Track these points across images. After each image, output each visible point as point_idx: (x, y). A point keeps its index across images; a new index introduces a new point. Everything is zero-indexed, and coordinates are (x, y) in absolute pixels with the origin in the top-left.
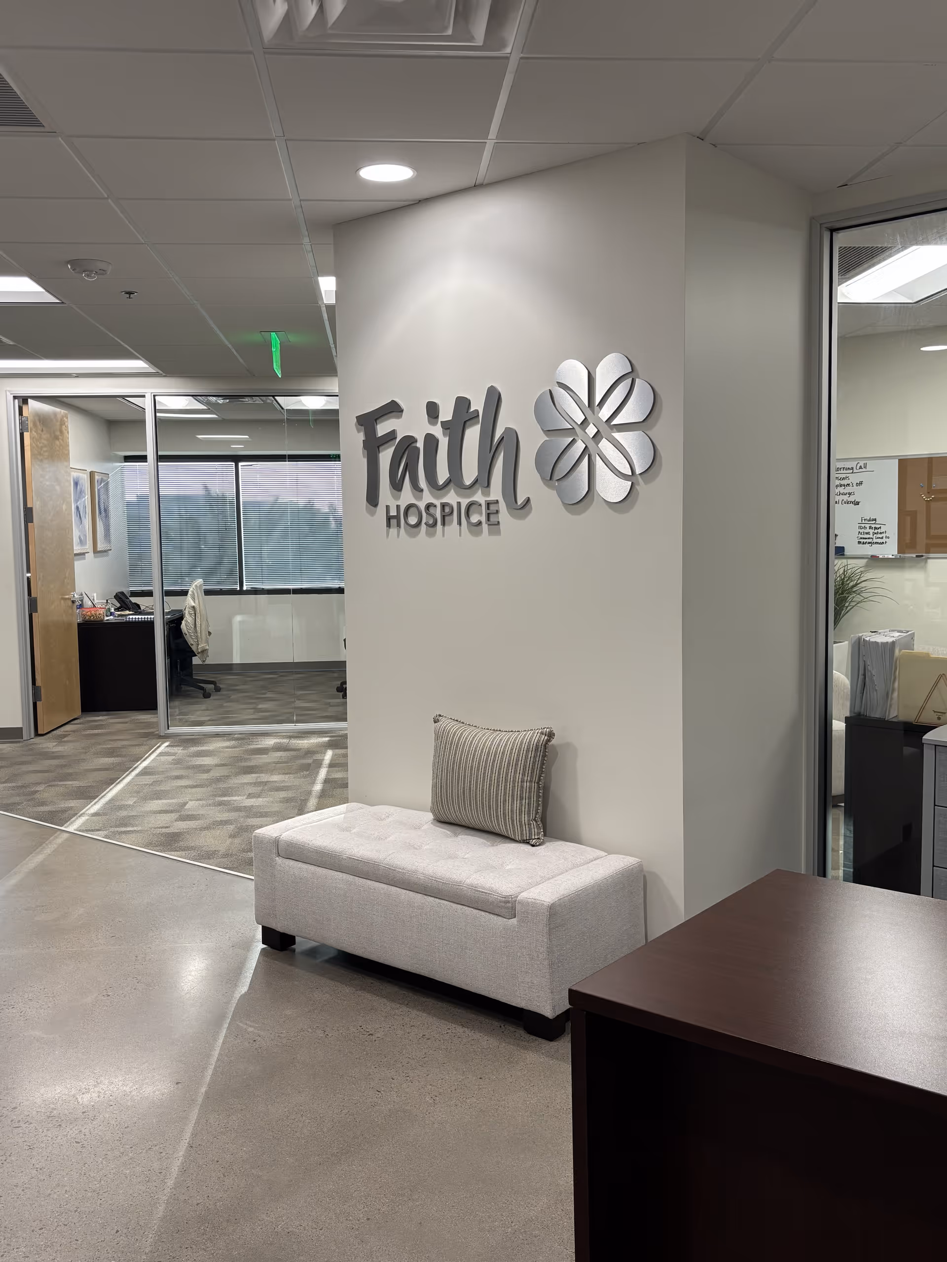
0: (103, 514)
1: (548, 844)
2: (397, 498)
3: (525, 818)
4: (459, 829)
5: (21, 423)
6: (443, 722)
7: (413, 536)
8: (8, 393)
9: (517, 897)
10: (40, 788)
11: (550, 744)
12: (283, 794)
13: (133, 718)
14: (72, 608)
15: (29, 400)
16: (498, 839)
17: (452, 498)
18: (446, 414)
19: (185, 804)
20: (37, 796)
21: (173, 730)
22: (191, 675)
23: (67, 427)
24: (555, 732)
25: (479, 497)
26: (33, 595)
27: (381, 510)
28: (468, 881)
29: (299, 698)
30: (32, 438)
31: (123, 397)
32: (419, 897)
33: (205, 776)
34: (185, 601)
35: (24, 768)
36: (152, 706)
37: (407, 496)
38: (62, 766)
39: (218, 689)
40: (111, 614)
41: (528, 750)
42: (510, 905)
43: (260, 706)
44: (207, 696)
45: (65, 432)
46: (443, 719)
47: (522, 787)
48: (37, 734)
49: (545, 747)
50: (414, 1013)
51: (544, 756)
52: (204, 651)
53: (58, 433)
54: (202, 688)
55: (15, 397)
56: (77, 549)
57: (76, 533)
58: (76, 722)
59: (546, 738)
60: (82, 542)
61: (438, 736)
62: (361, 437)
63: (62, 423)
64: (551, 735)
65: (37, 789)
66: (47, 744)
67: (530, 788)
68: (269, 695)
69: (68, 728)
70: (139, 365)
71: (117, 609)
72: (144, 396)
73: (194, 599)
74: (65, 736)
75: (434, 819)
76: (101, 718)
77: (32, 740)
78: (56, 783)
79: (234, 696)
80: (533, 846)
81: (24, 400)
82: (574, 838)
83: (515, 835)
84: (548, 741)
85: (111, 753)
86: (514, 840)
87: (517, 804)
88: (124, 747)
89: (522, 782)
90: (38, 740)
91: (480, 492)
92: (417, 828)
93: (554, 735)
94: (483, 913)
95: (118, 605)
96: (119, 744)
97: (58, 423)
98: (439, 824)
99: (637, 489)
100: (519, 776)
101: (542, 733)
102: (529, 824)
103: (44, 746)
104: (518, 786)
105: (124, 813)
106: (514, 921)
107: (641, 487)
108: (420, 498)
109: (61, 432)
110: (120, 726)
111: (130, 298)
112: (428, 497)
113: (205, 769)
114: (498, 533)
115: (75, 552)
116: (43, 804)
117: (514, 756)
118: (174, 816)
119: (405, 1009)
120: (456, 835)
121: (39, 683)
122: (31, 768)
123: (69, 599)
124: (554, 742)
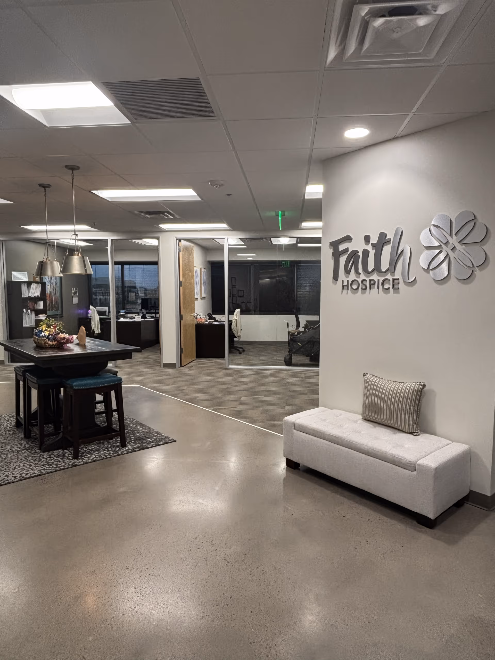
0: (204, 283)
1: (421, 435)
2: (347, 277)
3: (411, 423)
4: (376, 425)
5: (179, 249)
6: (368, 377)
7: (354, 293)
8: (175, 237)
9: (417, 462)
10: (185, 388)
11: (424, 389)
12: (278, 396)
13: (216, 361)
14: (194, 319)
15: (182, 240)
16: (397, 431)
17: (375, 277)
18: (374, 240)
19: (241, 398)
20: (184, 391)
21: (231, 366)
22: (233, 345)
23: (194, 251)
24: (426, 384)
25: (389, 277)
26: (181, 314)
27: (339, 283)
28: (390, 452)
29: (275, 355)
30: (182, 255)
31: (214, 239)
32: (364, 455)
33: (246, 386)
34: (233, 317)
35: (179, 379)
36: (223, 356)
37: (352, 276)
38: (192, 379)
39: (244, 351)
40: (207, 321)
41: (413, 392)
42: (413, 465)
43: (261, 358)
44: (240, 353)
45: (193, 253)
46: (368, 375)
47: (410, 409)
48: (181, 366)
49: (421, 392)
50: (361, 507)
51: (421, 395)
52: (239, 336)
53: (191, 253)
54: (238, 350)
55: (177, 239)
56: (196, 297)
57: (196, 291)
58: (194, 361)
59: (422, 387)
60: (197, 294)
61: (365, 383)
62: (332, 251)
63: (192, 249)
64: (424, 386)
65: (184, 388)
66: (185, 370)
67: (414, 409)
68: (263, 354)
69: (192, 364)
70: (224, 226)
71: (209, 319)
72: (224, 239)
73: (236, 316)
74: (191, 367)
75: (362, 418)
76: (203, 360)
77: (179, 368)
78: (190, 386)
79: (251, 354)
80: (415, 435)
81: (180, 240)
82: (433, 433)
83: (406, 430)
84: (423, 388)
85: (209, 375)
86: (405, 432)
87: (407, 416)
88: (214, 372)
89: (410, 406)
90: (182, 368)
91: (390, 274)
92: (356, 422)
93: (426, 385)
94: (398, 467)
95: (208, 318)
96: (212, 371)
97: (191, 249)
98: (365, 421)
99: (475, 274)
100: (408, 404)
101: (420, 385)
102: (413, 426)
103: (184, 370)
104: (408, 408)
105: (218, 400)
106: (415, 473)
107: (478, 272)
108: (359, 277)
109: (192, 252)
110: (209, 364)
111: (229, 197)
112: (363, 277)
113: (246, 384)
114: (398, 293)
115: (195, 298)
116: (187, 395)
117: (406, 394)
118: (238, 403)
119: (357, 505)
120: (375, 427)
121: (182, 347)
122: (181, 379)
123: (193, 315)
124: (425, 389)
